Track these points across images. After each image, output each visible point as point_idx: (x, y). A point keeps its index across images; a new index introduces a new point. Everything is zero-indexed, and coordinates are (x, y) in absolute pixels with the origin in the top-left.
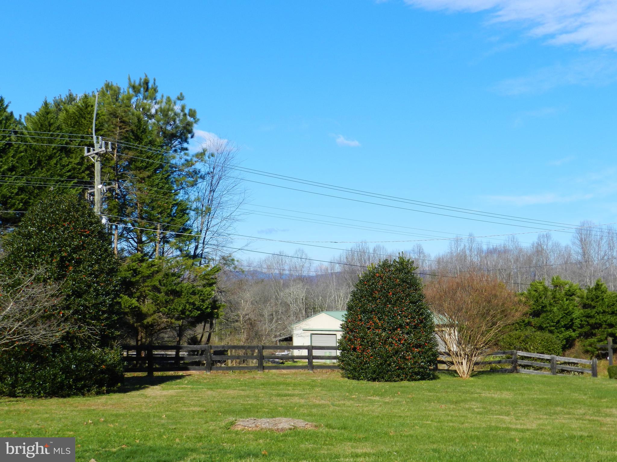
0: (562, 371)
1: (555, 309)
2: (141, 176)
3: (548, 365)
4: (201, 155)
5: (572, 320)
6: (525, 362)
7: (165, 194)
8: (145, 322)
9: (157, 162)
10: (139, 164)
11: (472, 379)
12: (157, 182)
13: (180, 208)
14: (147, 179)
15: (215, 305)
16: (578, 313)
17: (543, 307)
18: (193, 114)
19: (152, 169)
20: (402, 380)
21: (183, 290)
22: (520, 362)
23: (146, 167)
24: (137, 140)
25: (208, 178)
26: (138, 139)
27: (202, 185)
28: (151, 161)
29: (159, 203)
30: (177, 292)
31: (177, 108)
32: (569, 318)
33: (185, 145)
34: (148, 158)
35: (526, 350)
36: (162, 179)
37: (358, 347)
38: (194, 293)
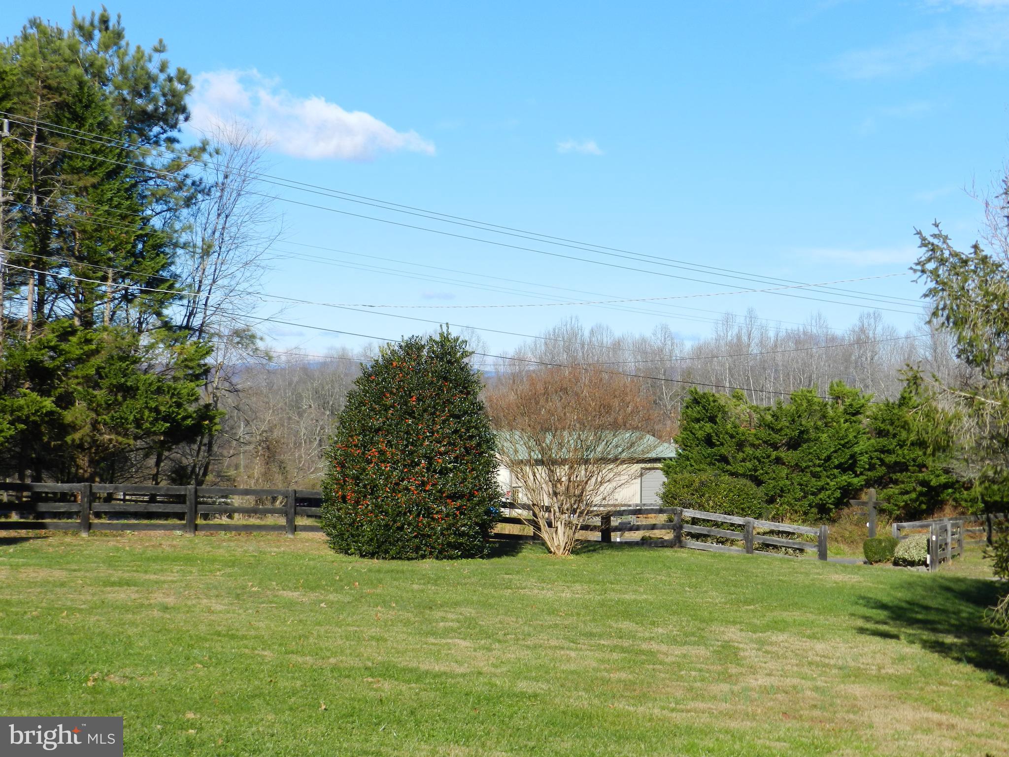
0: (766, 546)
1: (824, 437)
2: (81, 184)
3: (738, 535)
4: (199, 151)
5: (853, 456)
6: (697, 529)
7: (123, 217)
8: (68, 439)
9: (112, 161)
10: (79, 164)
11: (572, 557)
12: (109, 195)
13: (151, 242)
14: (91, 190)
15: (206, 413)
16: (864, 444)
17: (802, 432)
18: (183, 78)
19: (101, 172)
20: (423, 557)
21: (140, 385)
22: (687, 528)
23: (91, 169)
24: (76, 120)
25: (215, 193)
26: (78, 119)
27: (205, 204)
28: (100, 158)
29: (112, 231)
30: (131, 388)
31: (153, 67)
32: (848, 452)
33: (174, 134)
34: (94, 152)
35: (701, 507)
36: (119, 190)
37: (349, 494)
38: (159, 391)
